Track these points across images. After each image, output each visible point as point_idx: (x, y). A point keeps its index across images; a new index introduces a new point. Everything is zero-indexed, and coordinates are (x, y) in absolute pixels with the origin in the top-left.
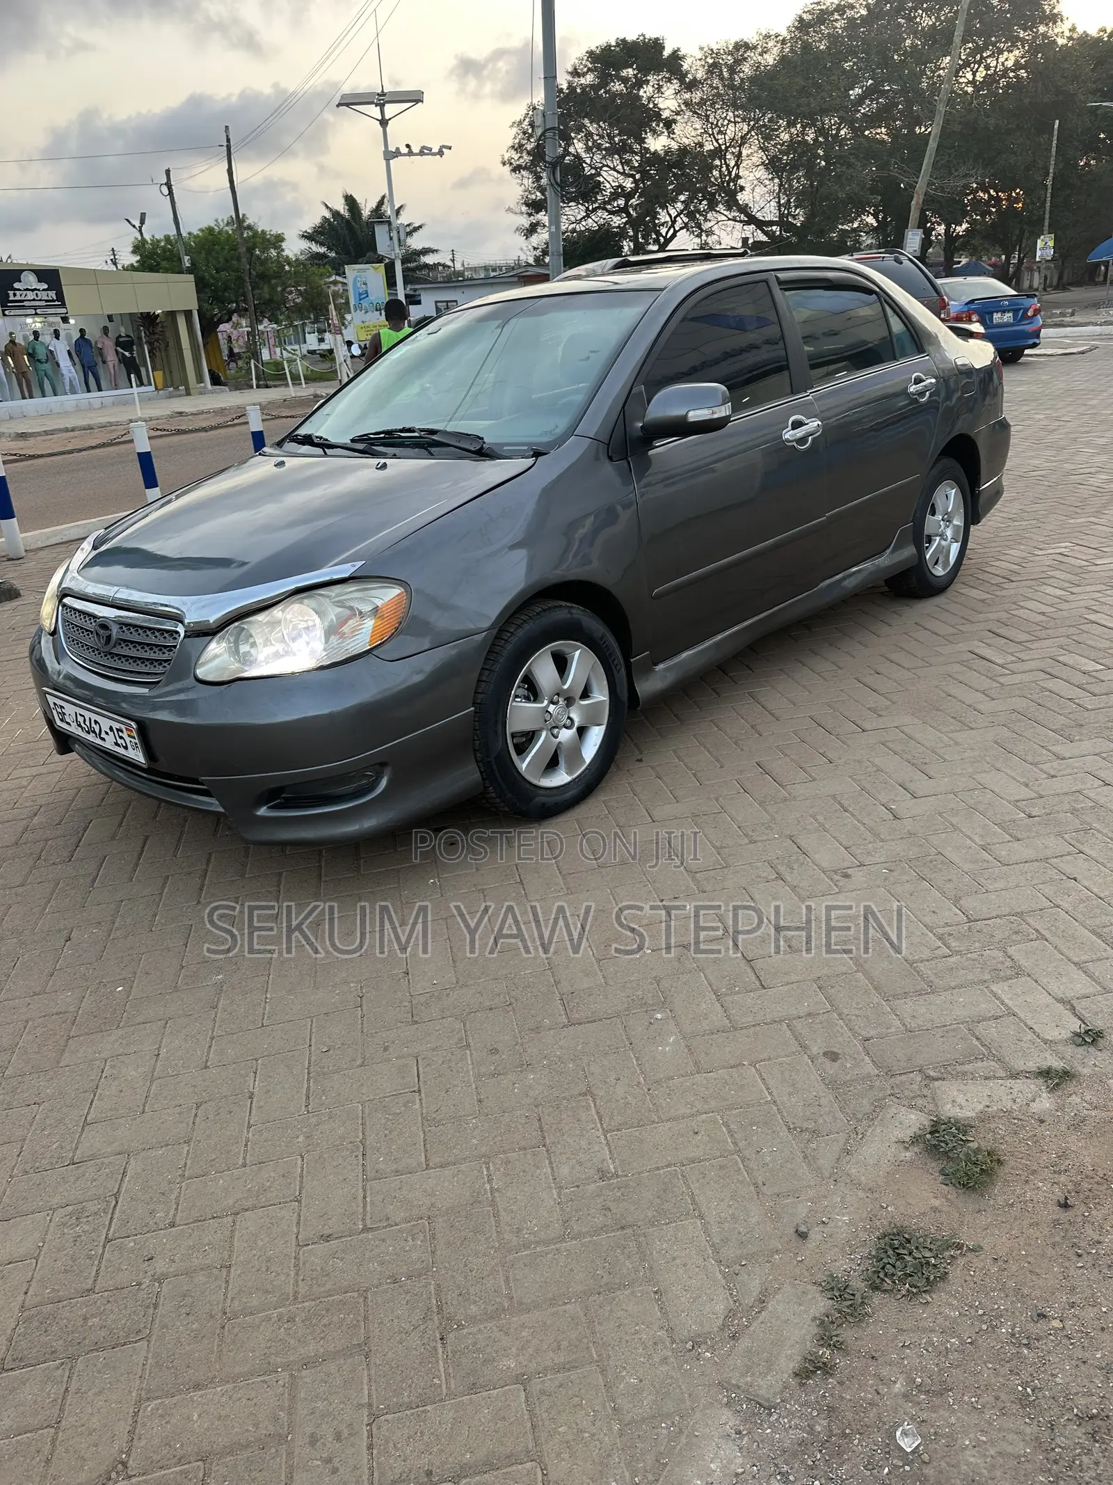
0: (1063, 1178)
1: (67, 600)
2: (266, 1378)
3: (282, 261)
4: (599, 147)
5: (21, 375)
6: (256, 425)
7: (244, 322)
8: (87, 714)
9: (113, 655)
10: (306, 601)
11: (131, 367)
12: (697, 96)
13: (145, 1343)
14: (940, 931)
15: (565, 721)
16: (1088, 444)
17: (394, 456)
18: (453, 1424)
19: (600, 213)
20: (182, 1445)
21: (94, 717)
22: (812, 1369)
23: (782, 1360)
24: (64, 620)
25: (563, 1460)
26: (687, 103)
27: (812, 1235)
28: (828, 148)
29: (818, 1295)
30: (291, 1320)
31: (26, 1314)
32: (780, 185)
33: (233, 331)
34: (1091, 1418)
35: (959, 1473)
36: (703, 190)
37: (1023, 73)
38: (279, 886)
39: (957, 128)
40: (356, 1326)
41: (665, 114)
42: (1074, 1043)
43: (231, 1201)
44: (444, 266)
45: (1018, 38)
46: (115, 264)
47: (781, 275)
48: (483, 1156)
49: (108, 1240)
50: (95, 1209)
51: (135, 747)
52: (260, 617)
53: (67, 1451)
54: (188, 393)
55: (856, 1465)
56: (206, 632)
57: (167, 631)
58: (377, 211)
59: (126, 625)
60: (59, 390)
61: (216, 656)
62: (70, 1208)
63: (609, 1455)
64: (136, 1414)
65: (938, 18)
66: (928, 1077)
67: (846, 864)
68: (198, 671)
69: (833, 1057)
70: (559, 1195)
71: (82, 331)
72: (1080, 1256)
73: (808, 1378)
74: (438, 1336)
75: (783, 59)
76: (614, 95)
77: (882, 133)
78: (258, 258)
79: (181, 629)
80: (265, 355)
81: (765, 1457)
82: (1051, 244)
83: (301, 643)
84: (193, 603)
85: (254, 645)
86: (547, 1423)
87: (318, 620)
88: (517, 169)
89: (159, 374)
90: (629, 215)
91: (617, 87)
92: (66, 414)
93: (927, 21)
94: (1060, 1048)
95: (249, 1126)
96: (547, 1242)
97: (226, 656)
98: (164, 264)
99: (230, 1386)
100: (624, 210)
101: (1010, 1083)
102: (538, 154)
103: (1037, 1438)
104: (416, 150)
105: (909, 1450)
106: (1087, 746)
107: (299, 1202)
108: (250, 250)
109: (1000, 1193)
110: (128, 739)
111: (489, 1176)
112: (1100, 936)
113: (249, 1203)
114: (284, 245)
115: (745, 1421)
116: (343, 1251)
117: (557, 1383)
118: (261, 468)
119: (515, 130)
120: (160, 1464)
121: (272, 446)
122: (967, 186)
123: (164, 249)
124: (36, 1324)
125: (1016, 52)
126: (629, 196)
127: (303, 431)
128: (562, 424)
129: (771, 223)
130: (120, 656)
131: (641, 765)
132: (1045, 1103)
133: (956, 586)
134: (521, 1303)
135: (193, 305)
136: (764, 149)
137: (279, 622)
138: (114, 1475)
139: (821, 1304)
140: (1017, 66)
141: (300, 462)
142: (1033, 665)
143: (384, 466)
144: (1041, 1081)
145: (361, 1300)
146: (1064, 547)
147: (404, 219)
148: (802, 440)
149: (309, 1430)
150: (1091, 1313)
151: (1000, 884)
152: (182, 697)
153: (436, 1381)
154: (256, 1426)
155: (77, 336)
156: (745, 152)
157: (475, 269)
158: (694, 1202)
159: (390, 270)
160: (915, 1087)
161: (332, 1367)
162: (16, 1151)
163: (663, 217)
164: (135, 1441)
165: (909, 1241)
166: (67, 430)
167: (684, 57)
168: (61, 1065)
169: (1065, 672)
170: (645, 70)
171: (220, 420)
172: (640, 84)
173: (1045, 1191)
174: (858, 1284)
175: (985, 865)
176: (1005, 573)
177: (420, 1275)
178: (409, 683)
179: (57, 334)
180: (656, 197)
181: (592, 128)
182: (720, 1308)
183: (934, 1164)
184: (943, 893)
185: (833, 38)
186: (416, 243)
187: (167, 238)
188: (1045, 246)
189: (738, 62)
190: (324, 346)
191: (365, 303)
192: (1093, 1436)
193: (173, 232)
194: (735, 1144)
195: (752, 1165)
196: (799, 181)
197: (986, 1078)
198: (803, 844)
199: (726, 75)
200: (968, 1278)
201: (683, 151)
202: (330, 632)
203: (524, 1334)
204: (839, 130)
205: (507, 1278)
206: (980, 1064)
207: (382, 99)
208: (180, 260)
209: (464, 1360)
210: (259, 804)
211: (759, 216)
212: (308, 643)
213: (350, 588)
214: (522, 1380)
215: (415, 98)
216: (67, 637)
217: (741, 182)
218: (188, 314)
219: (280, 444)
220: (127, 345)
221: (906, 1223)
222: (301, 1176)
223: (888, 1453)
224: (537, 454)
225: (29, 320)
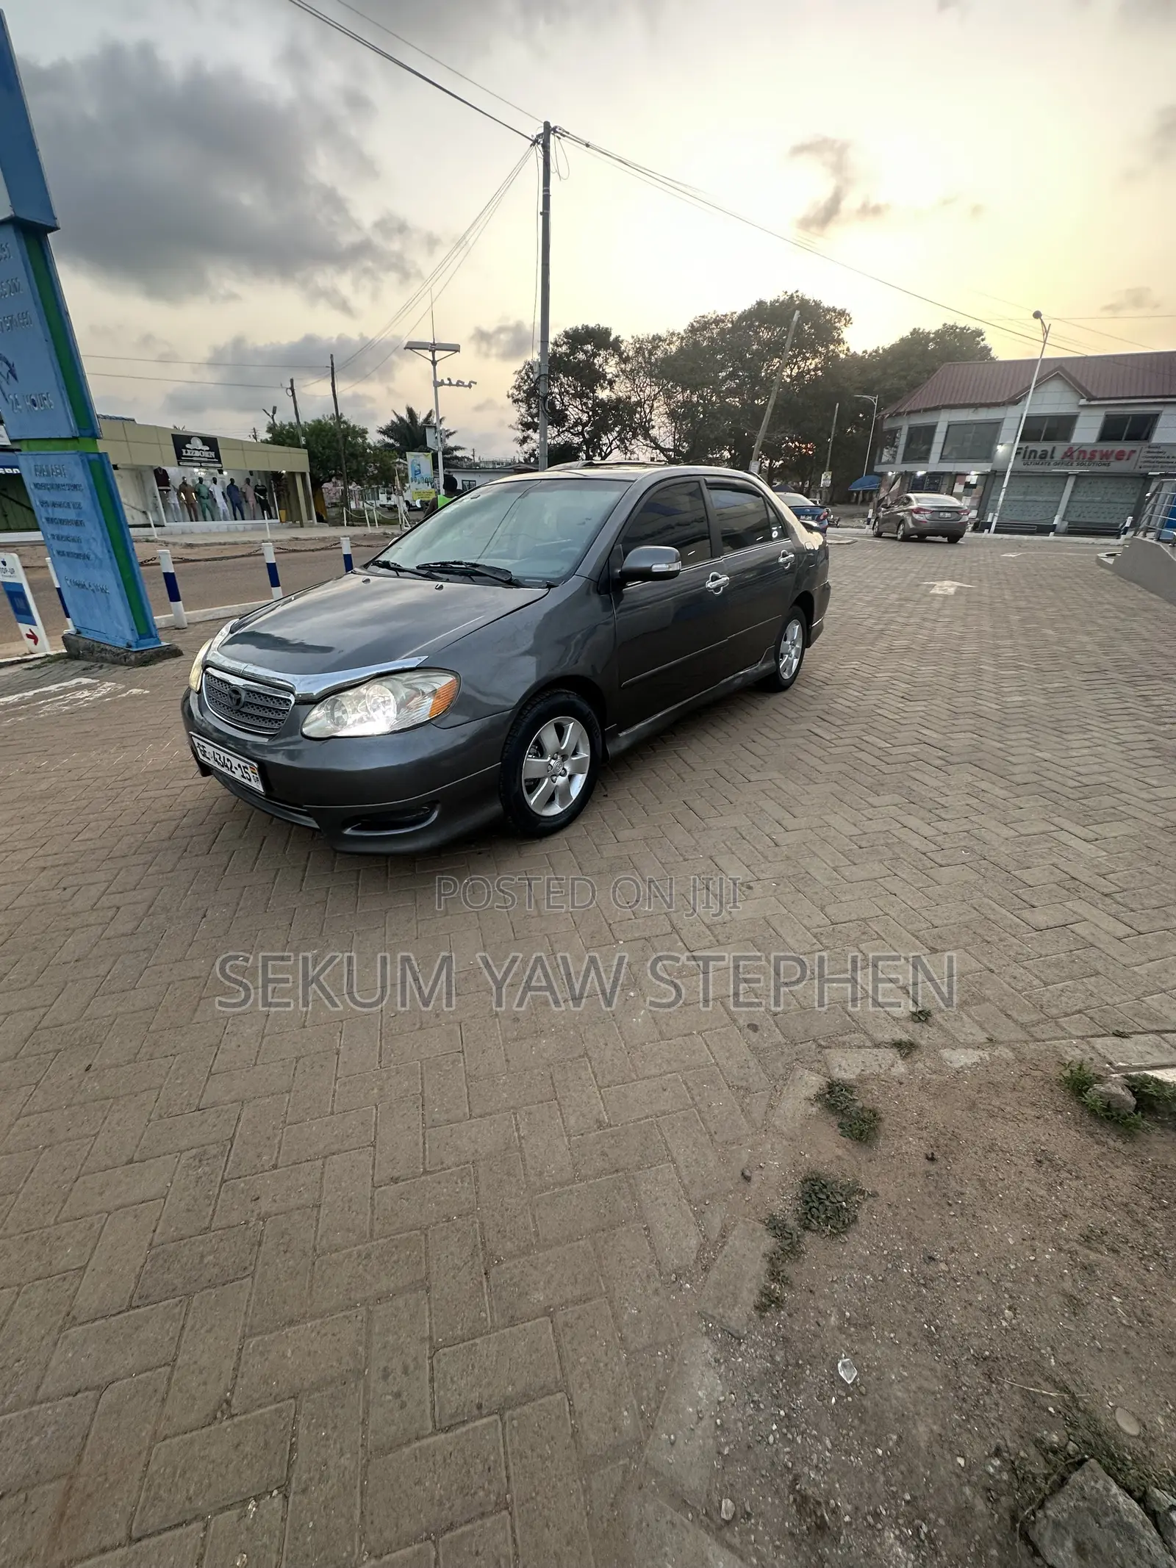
0: (925, 1134)
1: (209, 670)
2: (348, 1313)
3: (366, 446)
4: (567, 392)
5: (189, 505)
6: (346, 549)
7: (339, 482)
8: (222, 754)
9: (242, 713)
10: (384, 683)
11: (265, 506)
12: (629, 367)
13: (249, 1280)
14: (815, 930)
15: (561, 771)
16: (860, 600)
17: (448, 581)
18: (497, 1357)
19: (566, 434)
20: (278, 1383)
21: (227, 756)
22: (769, 1302)
23: (745, 1294)
24: (207, 685)
25: (585, 1390)
26: (622, 371)
27: (754, 1179)
28: (704, 406)
29: (764, 1233)
30: (368, 1256)
31: (153, 1252)
32: (676, 428)
33: (331, 489)
34: (985, 1359)
35: (891, 1407)
36: (630, 426)
37: (820, 373)
38: (358, 879)
39: (781, 402)
40: (419, 1263)
41: (609, 376)
42: (913, 1020)
43: (321, 1146)
44: (468, 459)
45: (818, 351)
46: (255, 438)
47: (708, 479)
48: (512, 1108)
49: (223, 1181)
50: (215, 1152)
51: (256, 781)
52: (350, 693)
53: (180, 1390)
54: (302, 526)
55: (810, 1396)
56: (310, 701)
57: (282, 699)
58: (427, 420)
59: (252, 692)
60: (216, 517)
61: (317, 719)
62: (194, 1151)
63: (620, 1385)
64: (240, 1350)
65: (773, 334)
66: (820, 1045)
67: (749, 879)
68: (304, 730)
69: (754, 1028)
70: (569, 1140)
71: (232, 480)
72: (950, 1205)
73: (766, 1311)
74: (483, 1271)
75: (681, 350)
76: (580, 362)
77: (735, 401)
78: (350, 442)
79: (292, 698)
80: (353, 506)
81: (739, 1386)
82: (829, 477)
83: (379, 713)
84: (303, 680)
85: (345, 712)
86: (571, 1353)
87: (392, 697)
88: (516, 401)
89: (283, 512)
90: (584, 437)
91: (581, 356)
92: (220, 533)
93: (765, 335)
94: (903, 1023)
95: (336, 1079)
96: (561, 1185)
97: (325, 719)
98: (288, 441)
99: (319, 1321)
100: (582, 433)
101: (875, 1051)
102: (531, 393)
103: (946, 1376)
104: (454, 383)
105: (849, 1382)
106: (887, 799)
107: (374, 1147)
108: (345, 437)
109: (884, 1146)
110: (251, 775)
111: (517, 1125)
112: (917, 938)
113: (335, 1147)
114: (367, 436)
115: (720, 1350)
116: (409, 1192)
117: (576, 1315)
118: (352, 582)
119: (516, 376)
120: (259, 1402)
121: (360, 567)
122: (784, 439)
123: (288, 432)
124: (161, 1262)
125: (817, 360)
126: (584, 425)
127: (382, 559)
128: (566, 567)
129: (669, 450)
130: (247, 714)
131: (605, 799)
132: (901, 1068)
133: (794, 686)
134: (545, 1240)
135: (307, 469)
136: (668, 405)
137: (364, 697)
138: (219, 1415)
139: (768, 1242)
140: (816, 369)
141: (380, 580)
142: (848, 741)
143: (441, 587)
144: (895, 1050)
145: (423, 1237)
146: (855, 664)
147: (444, 426)
148: (717, 589)
149: (383, 1364)
150: (966, 1259)
151: (849, 897)
152: (291, 747)
153: (483, 1315)
154: (339, 1361)
155: (228, 483)
156: (655, 405)
157: (487, 462)
158: (667, 1149)
159: (435, 457)
160: (812, 1053)
161: (400, 1302)
162: (154, 1098)
163: (605, 440)
164: (239, 1379)
165: (825, 1186)
166: (220, 544)
167: (622, 342)
168: (194, 1021)
169: (869, 748)
170: (598, 347)
171: (323, 545)
172: (595, 355)
173: (914, 1145)
174: (792, 1223)
175: (837, 882)
176: (823, 679)
177: (468, 1214)
178: (455, 744)
179: (215, 481)
180: (601, 428)
181: (564, 380)
182: (694, 1242)
183: (833, 1118)
184: (813, 903)
185: (712, 339)
186: (451, 442)
187: (290, 424)
188: (826, 479)
189: (656, 348)
190: (390, 503)
191: (418, 477)
192: (989, 1376)
193: (294, 421)
194: (693, 1099)
195: (707, 1117)
196: (686, 425)
197: (859, 1047)
198: (719, 863)
199: (647, 355)
200: (873, 1222)
201: (619, 400)
202: (402, 705)
203: (549, 1268)
204: (712, 396)
205: (534, 1216)
206: (853, 1035)
207: (433, 348)
208: (298, 439)
209: (504, 1293)
210: (345, 827)
211: (662, 445)
212: (384, 713)
213: (417, 675)
214: (548, 1312)
215: (455, 349)
216: (209, 697)
217: (653, 423)
218: (303, 475)
219: (366, 566)
220: (263, 492)
221: (820, 1170)
222: (376, 1124)
223: (833, 1382)
224: (550, 586)
225: (196, 470)
